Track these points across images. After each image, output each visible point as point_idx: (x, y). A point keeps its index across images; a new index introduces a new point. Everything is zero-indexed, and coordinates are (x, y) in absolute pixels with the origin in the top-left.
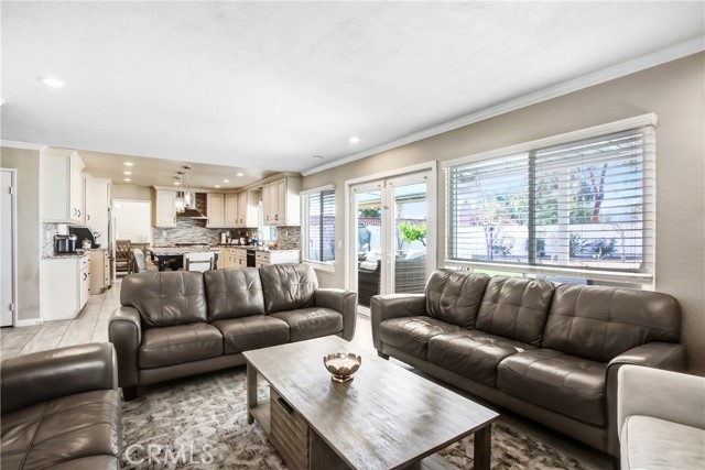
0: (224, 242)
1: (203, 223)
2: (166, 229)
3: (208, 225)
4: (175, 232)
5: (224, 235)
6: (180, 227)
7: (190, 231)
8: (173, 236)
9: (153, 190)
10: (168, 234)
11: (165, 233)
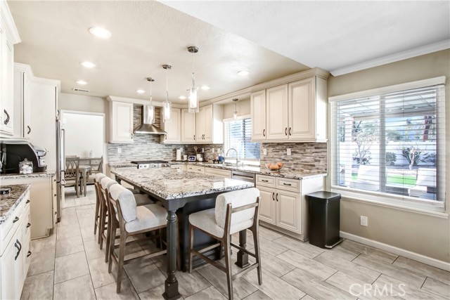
0: (179, 158)
1: (158, 138)
2: (121, 145)
3: (165, 141)
4: (130, 149)
5: (179, 152)
6: (136, 143)
7: (146, 147)
8: (128, 152)
9: (107, 102)
10: (123, 151)
11: (119, 150)
